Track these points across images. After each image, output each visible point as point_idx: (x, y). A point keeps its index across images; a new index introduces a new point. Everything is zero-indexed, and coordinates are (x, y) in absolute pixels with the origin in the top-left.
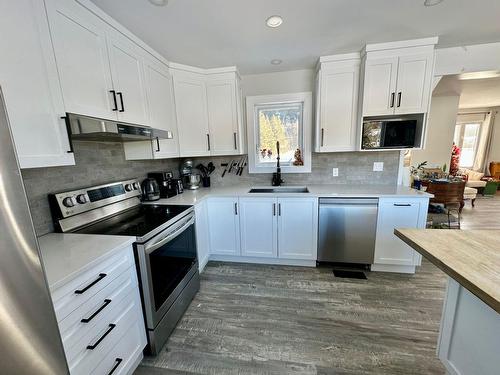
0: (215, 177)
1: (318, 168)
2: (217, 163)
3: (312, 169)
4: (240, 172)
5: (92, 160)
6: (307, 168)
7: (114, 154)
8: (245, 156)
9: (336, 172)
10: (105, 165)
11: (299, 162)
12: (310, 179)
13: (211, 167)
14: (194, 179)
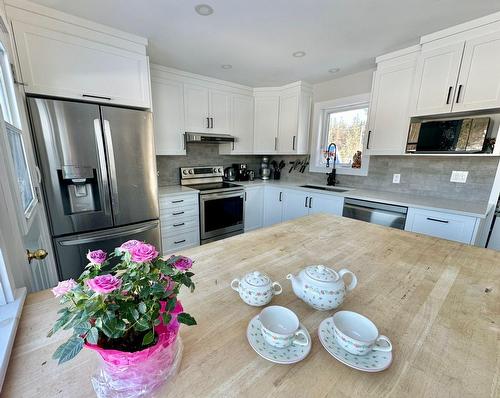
0: (284, 172)
1: (376, 173)
2: (287, 161)
3: (369, 173)
4: (302, 170)
5: (200, 154)
6: (363, 171)
7: (212, 151)
8: (308, 157)
9: (397, 179)
10: (206, 157)
11: (357, 163)
12: (366, 183)
13: (282, 165)
14: (265, 171)
